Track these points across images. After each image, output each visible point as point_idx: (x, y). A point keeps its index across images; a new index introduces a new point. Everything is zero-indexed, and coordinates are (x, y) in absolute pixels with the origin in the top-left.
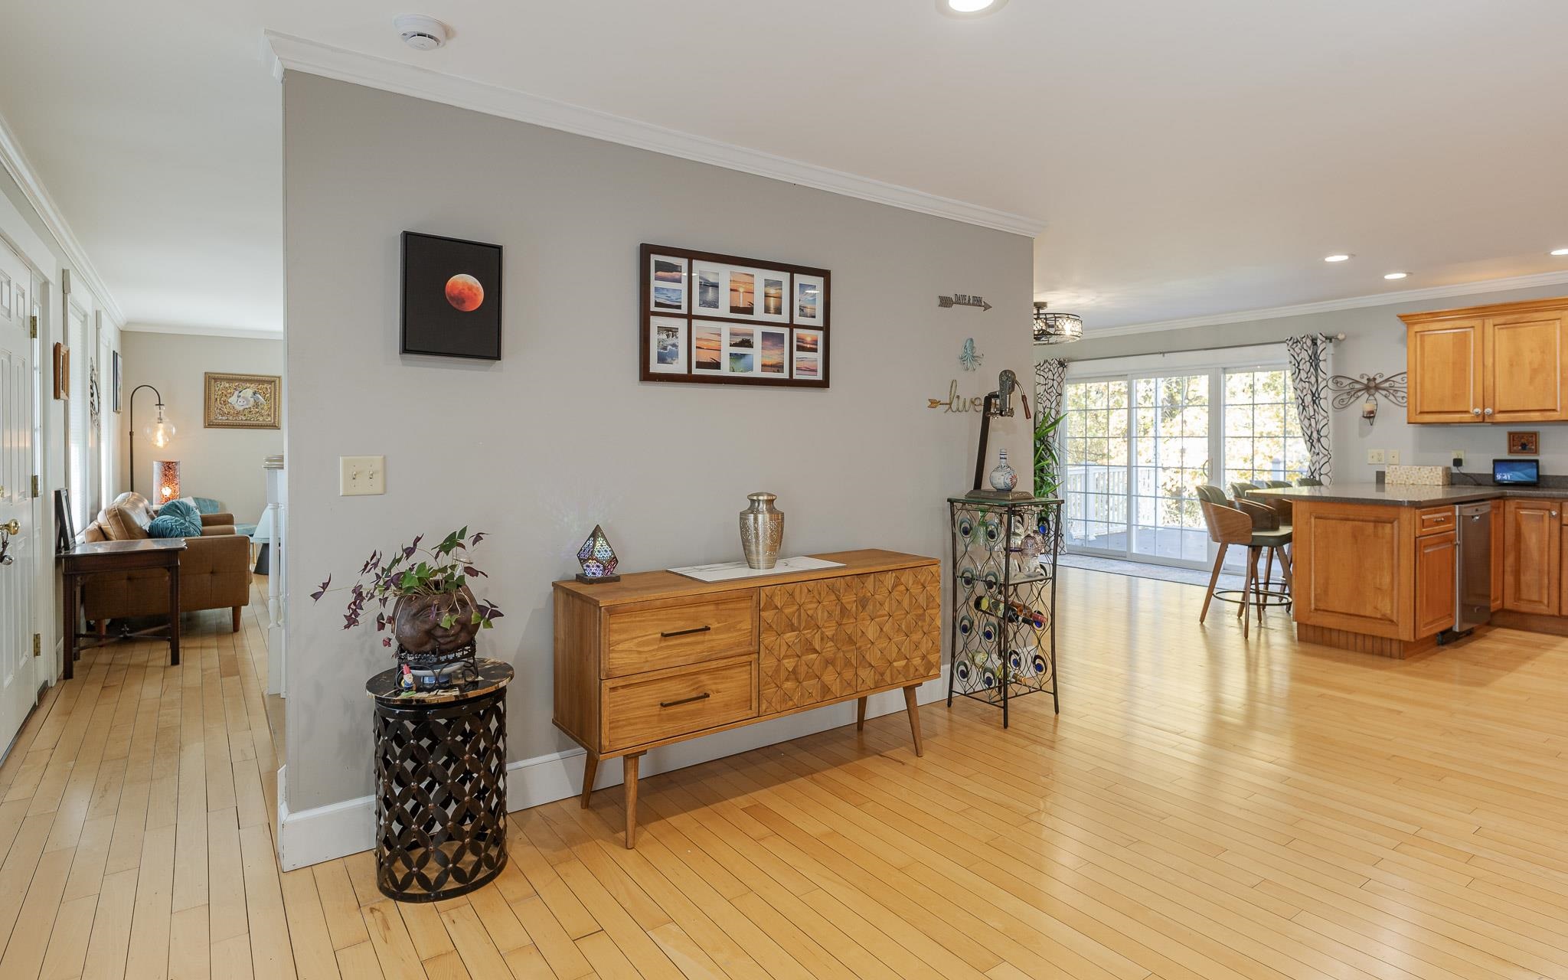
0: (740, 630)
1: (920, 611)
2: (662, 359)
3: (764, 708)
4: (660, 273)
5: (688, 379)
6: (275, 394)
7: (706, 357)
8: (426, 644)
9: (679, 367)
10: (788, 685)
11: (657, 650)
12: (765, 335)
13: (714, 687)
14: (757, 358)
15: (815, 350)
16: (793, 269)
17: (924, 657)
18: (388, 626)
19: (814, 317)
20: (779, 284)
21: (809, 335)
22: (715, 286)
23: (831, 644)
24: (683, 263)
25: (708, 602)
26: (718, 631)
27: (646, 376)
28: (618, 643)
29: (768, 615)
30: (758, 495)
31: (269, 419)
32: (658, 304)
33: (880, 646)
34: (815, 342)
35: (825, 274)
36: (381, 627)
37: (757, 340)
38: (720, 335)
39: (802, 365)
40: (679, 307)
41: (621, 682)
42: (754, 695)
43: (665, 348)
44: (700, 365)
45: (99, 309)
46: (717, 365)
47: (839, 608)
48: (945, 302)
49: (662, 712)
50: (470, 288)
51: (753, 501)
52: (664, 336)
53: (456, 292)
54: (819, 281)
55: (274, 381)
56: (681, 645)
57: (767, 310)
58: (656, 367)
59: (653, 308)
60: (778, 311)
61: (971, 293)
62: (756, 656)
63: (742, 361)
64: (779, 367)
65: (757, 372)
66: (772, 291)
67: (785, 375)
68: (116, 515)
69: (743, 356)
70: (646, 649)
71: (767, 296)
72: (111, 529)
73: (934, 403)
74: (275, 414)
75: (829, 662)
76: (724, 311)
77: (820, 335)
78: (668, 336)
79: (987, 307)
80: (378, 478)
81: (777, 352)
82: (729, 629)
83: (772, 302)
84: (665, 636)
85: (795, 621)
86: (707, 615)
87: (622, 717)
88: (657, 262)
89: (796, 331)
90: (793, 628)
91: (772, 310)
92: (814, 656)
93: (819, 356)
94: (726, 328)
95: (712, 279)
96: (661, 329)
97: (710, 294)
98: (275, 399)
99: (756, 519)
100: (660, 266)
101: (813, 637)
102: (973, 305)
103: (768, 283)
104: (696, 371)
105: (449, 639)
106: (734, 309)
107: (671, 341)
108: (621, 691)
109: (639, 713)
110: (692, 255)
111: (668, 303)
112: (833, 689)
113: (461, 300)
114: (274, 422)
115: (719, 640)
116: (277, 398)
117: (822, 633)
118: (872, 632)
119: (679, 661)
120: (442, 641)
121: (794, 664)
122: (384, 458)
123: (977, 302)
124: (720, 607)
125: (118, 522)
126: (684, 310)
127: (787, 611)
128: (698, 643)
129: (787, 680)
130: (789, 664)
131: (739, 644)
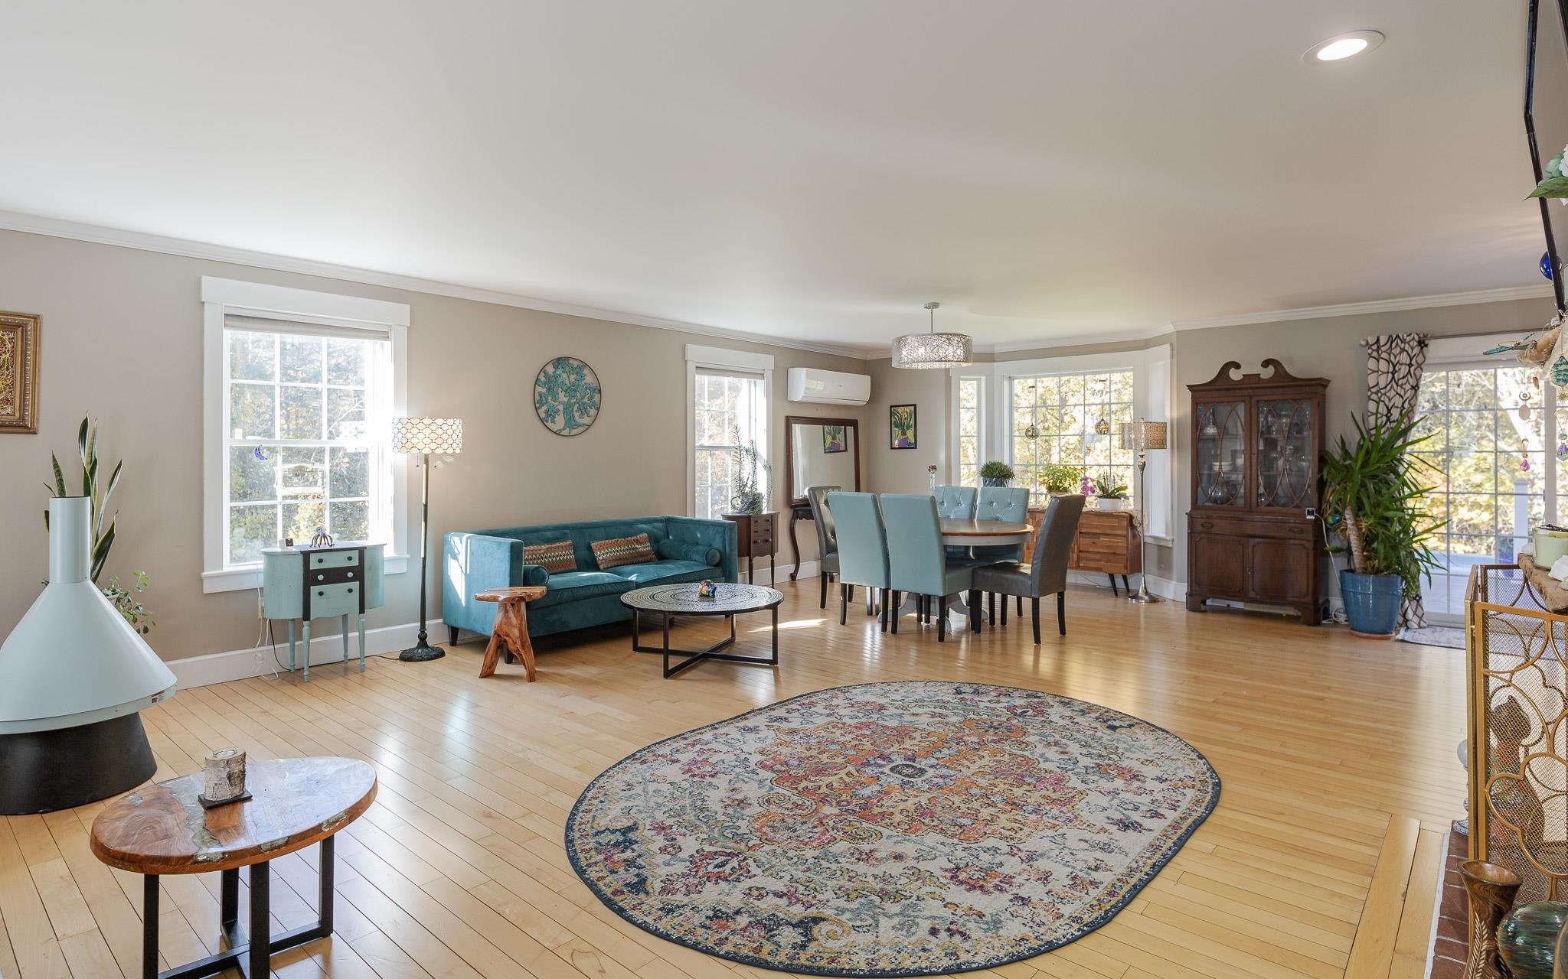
6: (24, 353)
31: (9, 411)
55: (22, 326)
74: (23, 400)
98: (24, 365)
114: (22, 418)
116: (30, 363)
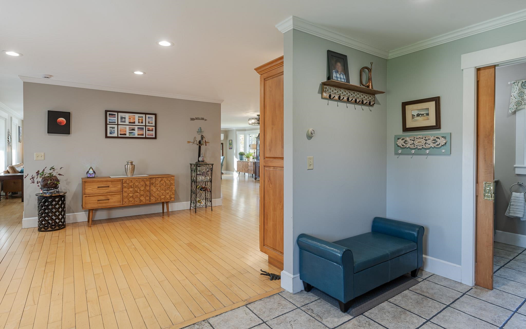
0: (118, 187)
1: (169, 186)
2: (111, 133)
3: (124, 203)
4: (110, 116)
5: (118, 137)
7: (122, 133)
8: (45, 186)
9: (115, 135)
10: (131, 199)
11: (97, 190)
12: (138, 128)
13: (111, 198)
14: (136, 133)
15: (153, 131)
16: (146, 114)
17: (170, 196)
18: (39, 183)
19: (152, 124)
20: (142, 117)
21: (151, 128)
22: (125, 118)
23: (142, 191)
24: (116, 114)
25: (109, 182)
26: (112, 187)
27: (107, 137)
28: (87, 188)
29: (125, 185)
30: (128, 161)
32: (109, 122)
33: (157, 193)
34: (153, 129)
35: (155, 115)
36: (38, 183)
37: (136, 129)
38: (126, 128)
39: (149, 134)
40: (115, 123)
41: (87, 195)
42: (122, 200)
43: (112, 131)
44: (120, 134)
45: (11, 116)
46: (125, 134)
47: (145, 184)
48: (192, 119)
49: (98, 202)
50: (63, 121)
51: (128, 162)
52: (111, 129)
53: (59, 121)
54: (153, 116)
56: (103, 189)
57: (139, 122)
58: (109, 135)
59: (108, 123)
60: (142, 123)
61: (200, 117)
62: (122, 193)
63: (132, 133)
64: (143, 135)
65: (136, 136)
66: (140, 119)
67: (144, 136)
68: (11, 168)
69: (132, 132)
70: (94, 190)
71: (139, 120)
72: (10, 171)
73: (189, 142)
75: (141, 195)
76: (127, 123)
77: (154, 128)
78: (112, 129)
79: (206, 120)
80: (43, 157)
81: (142, 131)
82: (115, 187)
83: (140, 121)
84: (98, 187)
85: (132, 186)
86: (109, 184)
87: (88, 202)
88: (109, 114)
89: (147, 127)
90: (132, 188)
91: (140, 123)
92: (138, 194)
93: (154, 132)
94: (128, 127)
95: (124, 117)
96: (110, 127)
97: (123, 120)
99: (127, 166)
100: (110, 114)
101: (138, 190)
102: (201, 120)
103: (139, 117)
104: (119, 136)
105: (50, 186)
106: (129, 123)
107: (113, 130)
108: (88, 197)
109: (92, 202)
110: (118, 112)
111: (112, 122)
112: (143, 201)
113: (61, 123)
115: (112, 189)
117: (140, 189)
118: (154, 190)
119: (102, 192)
120: (49, 186)
121: (132, 195)
122: (44, 153)
123: (203, 119)
124: (113, 182)
125: (12, 169)
126: (116, 123)
127: (130, 184)
128: (107, 189)
129: (130, 198)
130: (131, 195)
131: (118, 190)
